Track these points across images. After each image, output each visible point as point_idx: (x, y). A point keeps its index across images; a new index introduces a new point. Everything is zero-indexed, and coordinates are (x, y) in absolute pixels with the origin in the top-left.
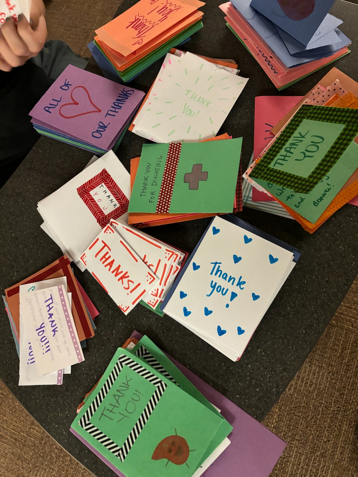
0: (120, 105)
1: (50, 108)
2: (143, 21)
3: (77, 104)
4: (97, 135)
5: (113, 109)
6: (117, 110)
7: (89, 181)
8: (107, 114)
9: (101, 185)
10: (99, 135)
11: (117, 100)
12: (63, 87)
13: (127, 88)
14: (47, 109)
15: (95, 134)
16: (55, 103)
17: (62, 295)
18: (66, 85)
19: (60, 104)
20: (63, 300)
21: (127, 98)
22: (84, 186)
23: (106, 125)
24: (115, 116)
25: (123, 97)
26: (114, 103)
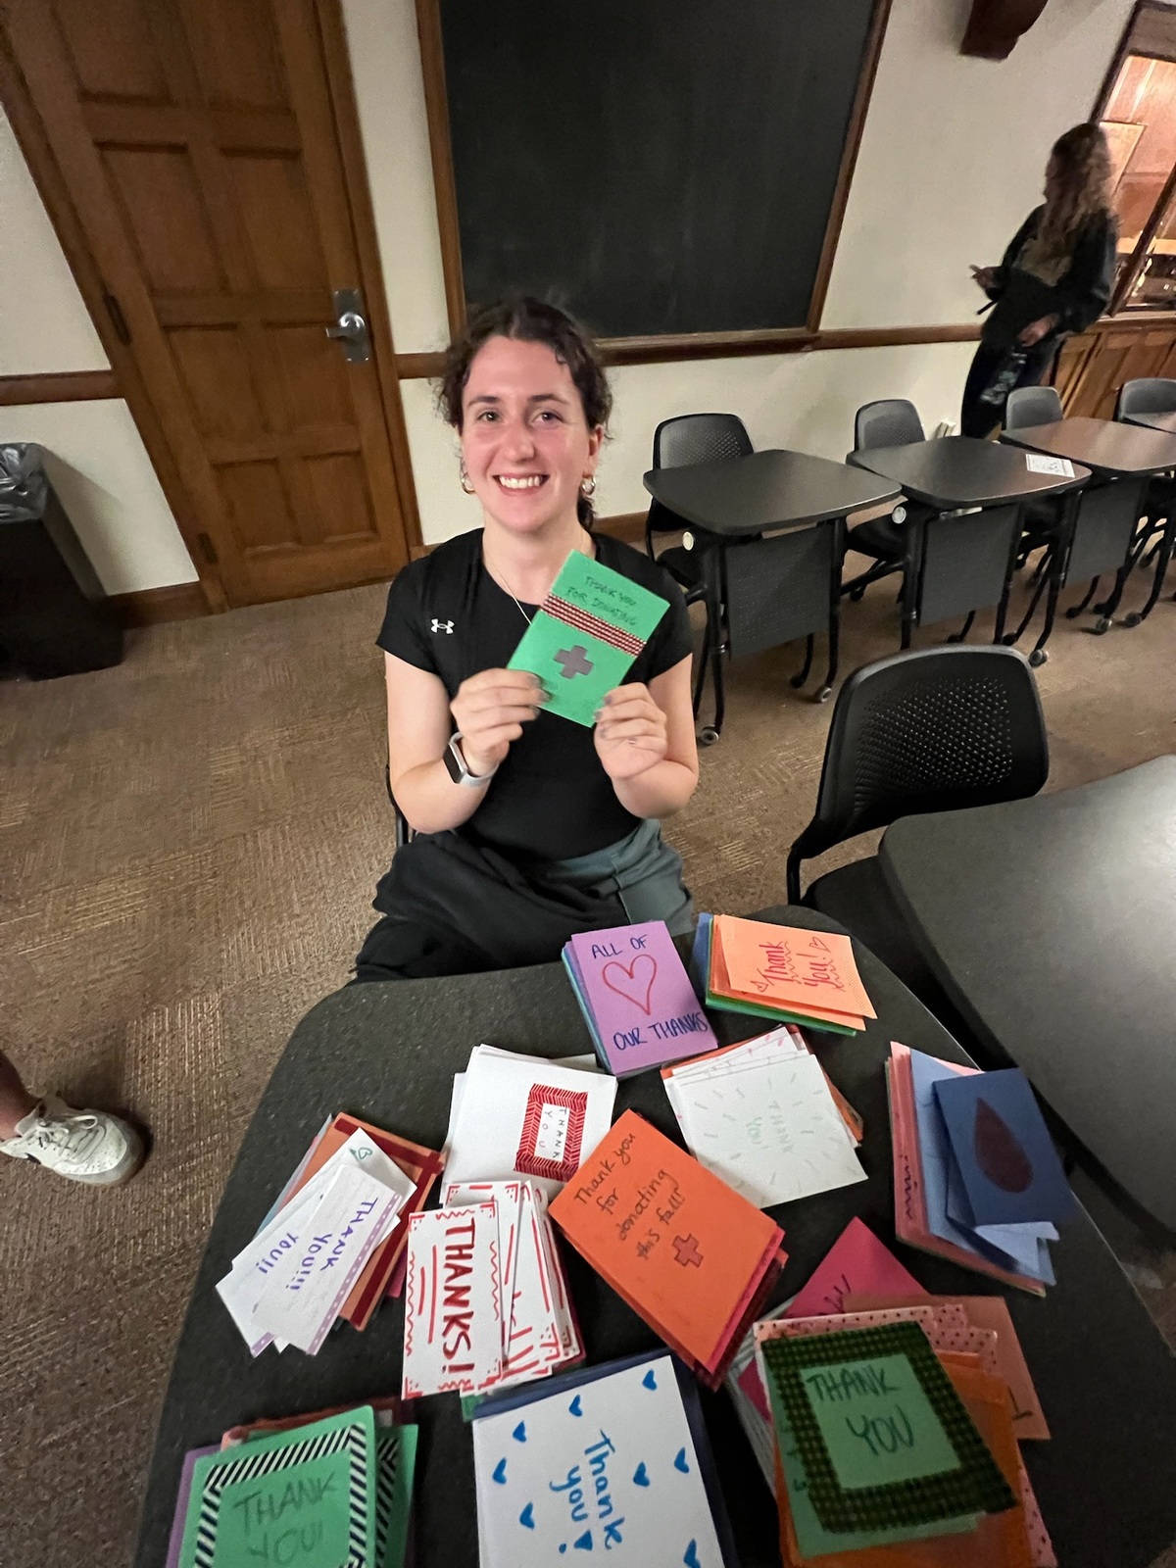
0: (677, 1030)
1: (599, 951)
2: (785, 958)
3: (631, 975)
4: (619, 1040)
5: (665, 1028)
6: (668, 1033)
7: (557, 1090)
8: (654, 1026)
9: (564, 1108)
10: (621, 1045)
11: (679, 1020)
12: (634, 941)
13: (703, 1017)
14: (596, 949)
15: (619, 1038)
16: (610, 951)
17: (387, 1211)
18: (640, 942)
19: (614, 958)
20: (381, 1222)
21: (692, 1030)
22: (544, 1089)
23: (640, 1040)
24: (660, 1037)
25: (689, 1024)
26: (672, 1020)
